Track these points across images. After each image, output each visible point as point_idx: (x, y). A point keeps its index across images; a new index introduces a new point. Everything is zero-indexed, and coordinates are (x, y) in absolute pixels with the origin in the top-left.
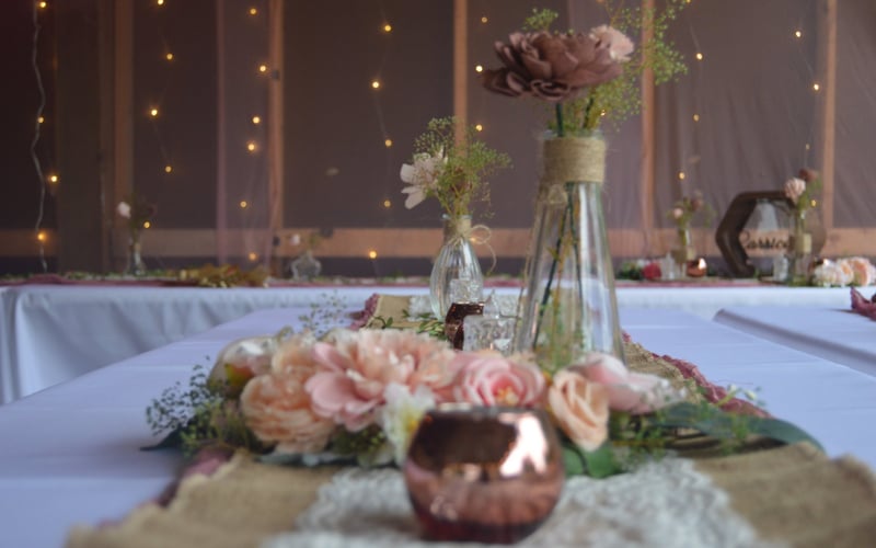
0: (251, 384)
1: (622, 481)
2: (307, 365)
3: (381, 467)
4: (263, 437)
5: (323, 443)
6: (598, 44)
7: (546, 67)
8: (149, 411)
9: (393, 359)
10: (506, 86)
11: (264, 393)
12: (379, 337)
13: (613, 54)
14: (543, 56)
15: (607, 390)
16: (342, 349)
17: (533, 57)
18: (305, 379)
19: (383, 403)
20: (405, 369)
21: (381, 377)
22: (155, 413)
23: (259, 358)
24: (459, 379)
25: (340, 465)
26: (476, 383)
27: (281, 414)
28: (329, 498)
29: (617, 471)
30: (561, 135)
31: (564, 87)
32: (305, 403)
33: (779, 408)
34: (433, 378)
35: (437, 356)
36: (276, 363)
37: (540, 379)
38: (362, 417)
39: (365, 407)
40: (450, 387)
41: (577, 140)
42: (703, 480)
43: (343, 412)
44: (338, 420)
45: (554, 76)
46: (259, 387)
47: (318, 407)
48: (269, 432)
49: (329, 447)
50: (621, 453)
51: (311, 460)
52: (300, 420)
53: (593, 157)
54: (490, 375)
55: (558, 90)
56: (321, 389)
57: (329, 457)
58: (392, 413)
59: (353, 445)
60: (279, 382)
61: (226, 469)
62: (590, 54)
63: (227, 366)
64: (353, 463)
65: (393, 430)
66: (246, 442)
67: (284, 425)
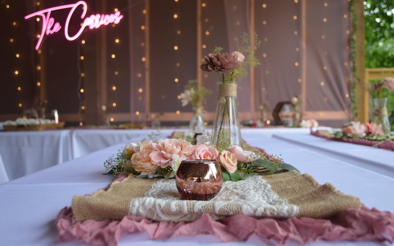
0: (134, 155)
1: (241, 182)
2: (150, 149)
3: (171, 178)
4: (137, 170)
5: (155, 172)
6: (234, 57)
7: (219, 63)
8: (105, 163)
9: (175, 147)
10: (208, 69)
11: (137, 157)
12: (171, 141)
13: (239, 59)
14: (218, 60)
15: (237, 156)
16: (160, 144)
17: (215, 60)
18: (149, 153)
19: (172, 160)
20: (178, 150)
21: (171, 153)
22: (107, 164)
23: (136, 147)
24: (194, 153)
25: (159, 178)
26: (199, 154)
27: (142, 163)
28: (154, 187)
29: (240, 179)
30: (224, 83)
31: (224, 69)
32: (149, 160)
33: (287, 161)
34: (186, 153)
35: (187, 146)
36: (141, 149)
37: (217, 153)
38: (166, 164)
39: (167, 161)
40: (191, 155)
41: (229, 84)
42: (264, 181)
43: (160, 163)
44: (159, 165)
45: (221, 66)
46: (136, 156)
47: (153, 161)
48: (139, 169)
49: (156, 173)
50: (241, 174)
51: (151, 177)
52: (148, 165)
53: (233, 89)
54: (203, 152)
55: (223, 70)
56: (154, 156)
57: (156, 176)
58: (174, 163)
59: (163, 172)
60: (142, 154)
61: (126, 179)
62: (232, 59)
63: (127, 150)
64: (163, 177)
65: (174, 168)
66: (133, 172)
67: (143, 167)
